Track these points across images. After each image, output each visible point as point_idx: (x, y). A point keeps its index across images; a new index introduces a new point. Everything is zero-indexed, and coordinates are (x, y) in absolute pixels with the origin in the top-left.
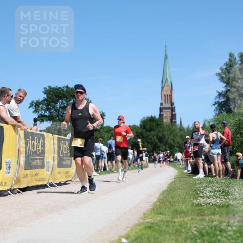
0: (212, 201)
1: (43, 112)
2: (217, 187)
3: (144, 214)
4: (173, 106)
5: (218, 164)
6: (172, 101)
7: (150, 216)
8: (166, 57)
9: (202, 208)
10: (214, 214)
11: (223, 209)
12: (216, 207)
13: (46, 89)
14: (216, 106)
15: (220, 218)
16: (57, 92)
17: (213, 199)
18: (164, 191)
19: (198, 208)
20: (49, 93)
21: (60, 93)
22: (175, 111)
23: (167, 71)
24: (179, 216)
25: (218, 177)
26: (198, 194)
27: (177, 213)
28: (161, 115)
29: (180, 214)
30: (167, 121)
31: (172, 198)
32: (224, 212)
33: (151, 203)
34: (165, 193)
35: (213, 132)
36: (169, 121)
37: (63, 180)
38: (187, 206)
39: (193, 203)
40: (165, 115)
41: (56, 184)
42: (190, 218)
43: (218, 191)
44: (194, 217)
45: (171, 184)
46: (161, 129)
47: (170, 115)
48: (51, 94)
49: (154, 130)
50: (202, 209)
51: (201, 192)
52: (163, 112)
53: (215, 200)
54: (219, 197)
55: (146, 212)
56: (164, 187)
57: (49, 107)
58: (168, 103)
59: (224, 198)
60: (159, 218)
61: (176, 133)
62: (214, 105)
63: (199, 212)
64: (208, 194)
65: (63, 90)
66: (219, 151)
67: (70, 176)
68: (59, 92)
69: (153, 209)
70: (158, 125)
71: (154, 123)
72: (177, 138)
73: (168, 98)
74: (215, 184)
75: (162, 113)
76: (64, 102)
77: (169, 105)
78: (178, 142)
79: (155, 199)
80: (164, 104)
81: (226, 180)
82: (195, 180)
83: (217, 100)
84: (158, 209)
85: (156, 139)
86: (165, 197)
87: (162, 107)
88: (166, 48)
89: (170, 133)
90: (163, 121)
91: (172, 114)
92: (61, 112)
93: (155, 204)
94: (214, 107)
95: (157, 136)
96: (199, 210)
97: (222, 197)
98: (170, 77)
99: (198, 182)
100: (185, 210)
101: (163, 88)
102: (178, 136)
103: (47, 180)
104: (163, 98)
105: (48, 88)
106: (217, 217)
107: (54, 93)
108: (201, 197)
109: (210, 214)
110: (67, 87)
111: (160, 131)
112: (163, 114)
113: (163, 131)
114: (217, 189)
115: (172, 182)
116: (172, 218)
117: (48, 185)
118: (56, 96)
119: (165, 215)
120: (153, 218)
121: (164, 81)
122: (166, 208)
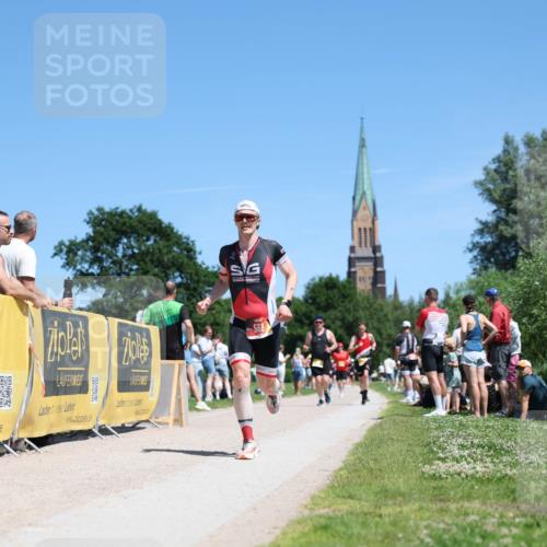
0: (465, 467)
1: (86, 266)
2: (476, 436)
3: (313, 498)
4: (378, 255)
5: (479, 384)
6: (377, 244)
7: (327, 503)
8: (362, 145)
9: (443, 483)
10: (469, 497)
11: (490, 486)
12: (474, 482)
13: (92, 214)
14: (475, 253)
15: (484, 508)
16: (118, 221)
17: (468, 463)
18: (358, 446)
19: (434, 484)
20: (100, 224)
21: (124, 224)
22: (382, 266)
23: (365, 176)
24: (390, 502)
25: (478, 414)
26: (432, 451)
27: (386, 494)
28: (350, 274)
29: (394, 497)
30: (363, 286)
31: (376, 460)
32: (491, 494)
33: (327, 473)
34: (360, 449)
35: (467, 313)
36: (370, 287)
37: (129, 421)
38: (409, 478)
39: (423, 473)
40: (360, 274)
41: (113, 428)
42: (416, 506)
43: (479, 446)
44: (424, 505)
45: (372, 430)
46: (350, 306)
47: (371, 274)
48: (104, 226)
49: (335, 308)
50: (442, 487)
51: (440, 447)
52: (354, 266)
53: (471, 465)
54: (482, 460)
55: (317, 493)
56: (358, 437)
57: (99, 254)
58: (366, 246)
59: (492, 462)
60: (345, 506)
61: (386, 315)
62: (471, 251)
63: (436, 492)
64: (456, 452)
65: (130, 218)
66: (483, 355)
67: (144, 411)
68: (121, 220)
69: (332, 487)
70: (344, 296)
71: (335, 291)
72: (388, 325)
73: (368, 235)
74: (472, 430)
75: (353, 270)
76: (133, 243)
77: (368, 252)
78: (389, 336)
79: (336, 462)
80: (357, 249)
81: (496, 422)
82: (427, 422)
83: (477, 238)
84: (343, 487)
85: (341, 327)
86: (359, 458)
87: (353, 255)
88: (362, 122)
89: (370, 315)
90: (355, 288)
91: (376, 272)
92: (127, 266)
93: (336, 475)
94: (470, 256)
95: (343, 320)
96: (435, 488)
97: (488, 460)
98: (372, 190)
99: (433, 425)
100: (403, 489)
101: (355, 213)
102: (388, 320)
103: (94, 419)
104: (356, 236)
105: (96, 213)
106: (476, 504)
107: (111, 224)
108: (439, 459)
109: (462, 498)
110: (139, 209)
111: (348, 311)
112: (355, 272)
113: (355, 310)
114: (476, 441)
115: (376, 425)
116: (376, 506)
117: (96, 431)
118: (114, 230)
119: (359, 500)
120: (333, 508)
121: (358, 198)
122: (361, 485)
